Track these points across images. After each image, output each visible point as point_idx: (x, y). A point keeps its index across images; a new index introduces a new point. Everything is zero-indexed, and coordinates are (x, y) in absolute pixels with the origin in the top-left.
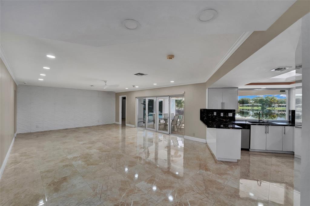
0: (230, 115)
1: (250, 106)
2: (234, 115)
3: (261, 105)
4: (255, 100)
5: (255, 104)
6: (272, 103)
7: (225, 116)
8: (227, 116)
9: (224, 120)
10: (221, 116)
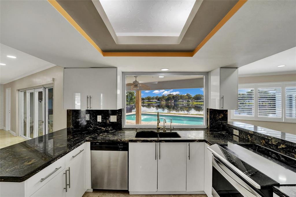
0: (113, 119)
2: (120, 119)
7: (104, 121)
8: (107, 121)
9: (102, 128)
10: (98, 122)
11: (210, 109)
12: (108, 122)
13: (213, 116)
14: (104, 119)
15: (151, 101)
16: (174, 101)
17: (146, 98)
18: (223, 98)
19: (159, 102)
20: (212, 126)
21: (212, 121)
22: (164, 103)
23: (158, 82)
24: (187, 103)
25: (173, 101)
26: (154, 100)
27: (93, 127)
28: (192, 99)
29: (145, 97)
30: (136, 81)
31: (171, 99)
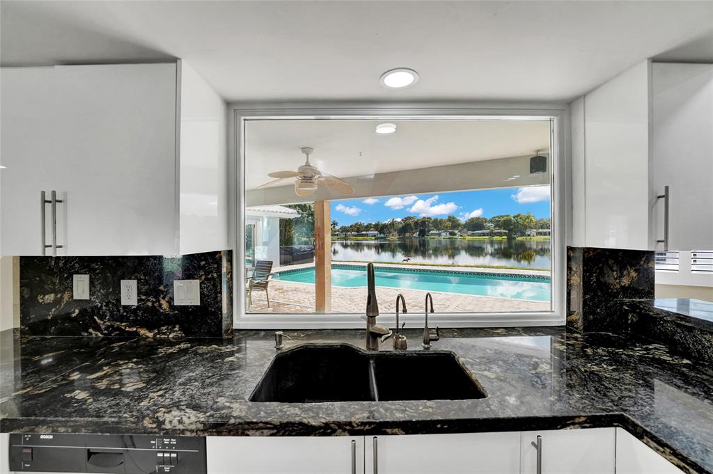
0: (187, 293)
1: (487, 234)
2: (213, 292)
3: (507, 232)
4: (497, 221)
5: (496, 231)
6: (526, 227)
7: (150, 304)
8: (163, 302)
9: (142, 332)
10: (125, 307)
11: (587, 251)
12: (165, 305)
13: (597, 277)
14: (146, 294)
15: (363, 235)
16: (418, 233)
17: (351, 226)
18: (666, 196)
19: (382, 235)
20: (592, 317)
21: (592, 299)
22: (394, 238)
23: (375, 175)
24: (449, 238)
25: (416, 235)
26: (370, 232)
27: (103, 327)
28: (460, 228)
29: (349, 226)
30: (307, 165)
31: (412, 229)
